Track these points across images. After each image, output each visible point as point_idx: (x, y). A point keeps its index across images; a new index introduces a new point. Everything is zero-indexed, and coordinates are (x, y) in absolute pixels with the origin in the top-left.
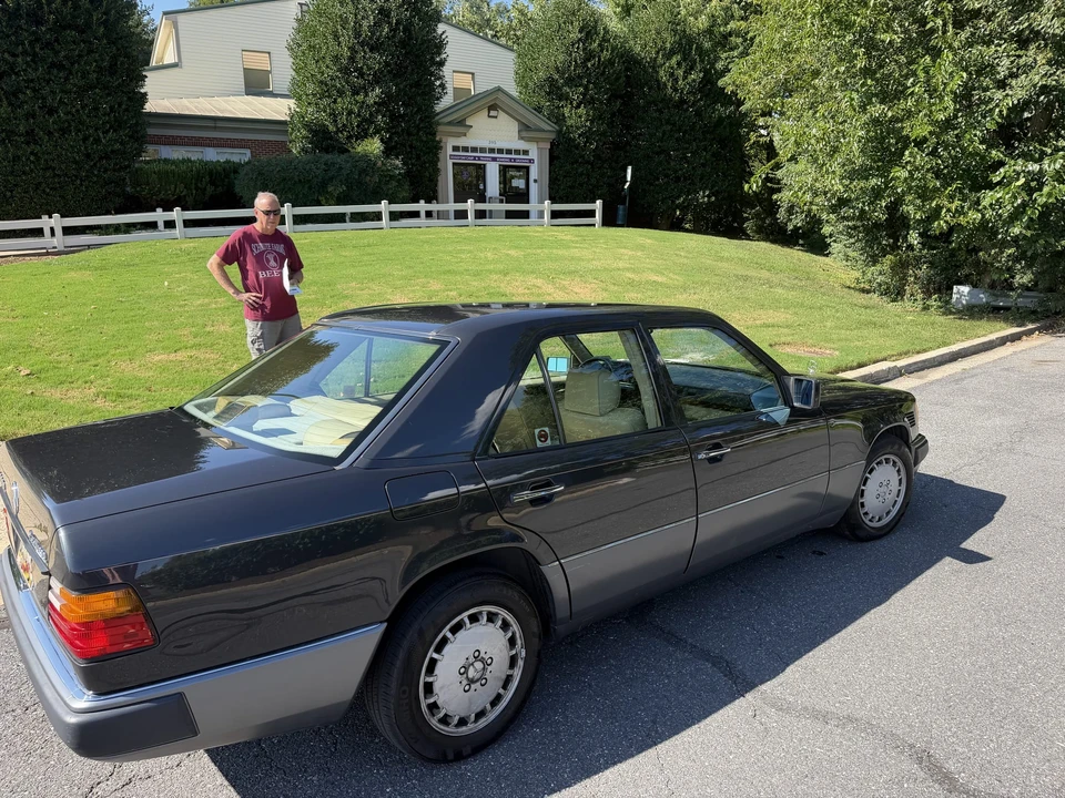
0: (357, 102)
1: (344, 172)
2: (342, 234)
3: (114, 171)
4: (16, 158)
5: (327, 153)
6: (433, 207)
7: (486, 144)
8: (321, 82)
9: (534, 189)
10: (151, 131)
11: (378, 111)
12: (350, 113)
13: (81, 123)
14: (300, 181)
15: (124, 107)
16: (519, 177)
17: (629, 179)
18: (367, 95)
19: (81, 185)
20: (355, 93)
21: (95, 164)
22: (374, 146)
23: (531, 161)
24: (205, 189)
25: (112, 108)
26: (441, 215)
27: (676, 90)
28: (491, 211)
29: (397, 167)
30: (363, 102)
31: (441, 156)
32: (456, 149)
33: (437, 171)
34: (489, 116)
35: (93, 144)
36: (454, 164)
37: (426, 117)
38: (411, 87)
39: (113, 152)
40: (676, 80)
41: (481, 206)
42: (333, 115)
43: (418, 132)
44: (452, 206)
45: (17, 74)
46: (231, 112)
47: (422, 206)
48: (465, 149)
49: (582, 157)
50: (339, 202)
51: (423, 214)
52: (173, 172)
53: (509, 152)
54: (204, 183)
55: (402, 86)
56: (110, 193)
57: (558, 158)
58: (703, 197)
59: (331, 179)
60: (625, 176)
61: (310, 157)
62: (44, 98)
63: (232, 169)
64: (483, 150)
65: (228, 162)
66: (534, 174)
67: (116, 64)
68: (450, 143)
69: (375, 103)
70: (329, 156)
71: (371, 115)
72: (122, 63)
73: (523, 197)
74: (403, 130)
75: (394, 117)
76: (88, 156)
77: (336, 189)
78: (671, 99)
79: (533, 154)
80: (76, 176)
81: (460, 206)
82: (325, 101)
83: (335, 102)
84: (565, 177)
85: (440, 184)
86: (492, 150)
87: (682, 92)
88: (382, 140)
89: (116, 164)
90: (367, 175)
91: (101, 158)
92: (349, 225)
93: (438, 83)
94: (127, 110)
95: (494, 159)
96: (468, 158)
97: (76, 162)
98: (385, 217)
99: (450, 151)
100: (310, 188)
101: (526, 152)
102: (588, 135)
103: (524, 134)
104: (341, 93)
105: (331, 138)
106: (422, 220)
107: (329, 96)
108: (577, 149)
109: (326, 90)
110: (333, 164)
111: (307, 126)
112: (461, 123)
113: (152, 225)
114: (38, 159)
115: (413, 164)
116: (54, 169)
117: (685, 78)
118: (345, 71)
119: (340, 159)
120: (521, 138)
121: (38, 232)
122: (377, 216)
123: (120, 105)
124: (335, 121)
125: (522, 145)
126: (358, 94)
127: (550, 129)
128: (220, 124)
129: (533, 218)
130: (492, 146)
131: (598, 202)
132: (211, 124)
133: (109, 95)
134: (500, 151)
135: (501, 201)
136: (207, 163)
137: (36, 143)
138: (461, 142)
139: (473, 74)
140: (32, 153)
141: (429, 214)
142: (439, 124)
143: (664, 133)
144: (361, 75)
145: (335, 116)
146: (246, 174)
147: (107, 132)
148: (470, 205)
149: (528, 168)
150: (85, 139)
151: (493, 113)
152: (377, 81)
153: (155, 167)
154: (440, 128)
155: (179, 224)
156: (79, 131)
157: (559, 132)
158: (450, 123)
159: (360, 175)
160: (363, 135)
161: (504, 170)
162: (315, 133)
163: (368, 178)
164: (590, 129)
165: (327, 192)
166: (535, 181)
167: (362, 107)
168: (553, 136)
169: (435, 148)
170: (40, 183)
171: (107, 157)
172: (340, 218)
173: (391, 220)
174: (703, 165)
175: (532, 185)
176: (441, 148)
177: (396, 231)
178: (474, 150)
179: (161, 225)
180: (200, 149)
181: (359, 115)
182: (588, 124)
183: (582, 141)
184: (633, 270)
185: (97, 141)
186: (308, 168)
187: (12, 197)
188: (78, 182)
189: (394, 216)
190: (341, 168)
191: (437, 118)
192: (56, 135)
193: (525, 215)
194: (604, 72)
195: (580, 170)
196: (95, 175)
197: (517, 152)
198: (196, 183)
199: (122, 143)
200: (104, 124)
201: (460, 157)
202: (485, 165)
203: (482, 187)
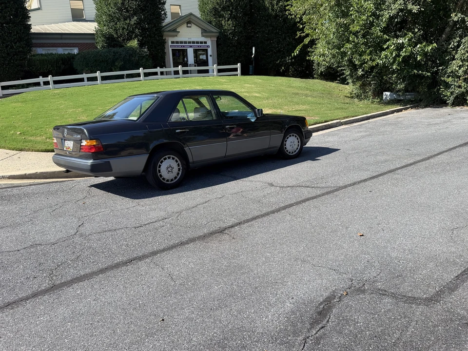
0: (126, 24)
1: (122, 56)
2: (123, 84)
3: (20, 60)
5: (114, 47)
6: (164, 70)
7: (187, 40)
8: (109, 15)
9: (210, 60)
10: (34, 41)
11: (136, 27)
12: (123, 28)
13: (4, 40)
14: (103, 61)
15: (22, 31)
16: (203, 54)
17: (254, 53)
18: (130, 20)
20: (125, 20)
21: (11, 58)
22: (134, 43)
23: (208, 46)
24: (60, 67)
25: (17, 32)
26: (168, 73)
27: (273, 10)
28: (191, 70)
29: (145, 52)
30: (129, 24)
31: (166, 46)
32: (173, 42)
33: (164, 53)
34: (187, 27)
35: (10, 49)
36: (172, 49)
37: (158, 29)
38: (151, 15)
39: (19, 52)
40: (273, 6)
41: (185, 68)
42: (116, 30)
43: (155, 36)
44: (173, 69)
46: (68, 30)
47: (158, 70)
48: (177, 42)
49: (232, 43)
50: (121, 70)
51: (159, 73)
52: (46, 60)
53: (197, 43)
54: (60, 64)
55: (146, 15)
56: (19, 70)
57: (220, 44)
58: (289, 60)
59: (117, 59)
60: (252, 52)
61: (105, 50)
63: (72, 57)
64: (185, 42)
65: (69, 54)
66: (210, 52)
68: (170, 40)
69: (134, 23)
70: (115, 49)
71: (133, 29)
72: (20, 12)
73: (206, 63)
74: (148, 35)
75: (143, 29)
76: (8, 54)
77: (119, 64)
78: (271, 15)
79: (209, 43)
80: (3, 64)
81: (176, 69)
82: (112, 24)
83: (116, 24)
84: (224, 53)
85: (166, 59)
86: (190, 42)
87: (276, 11)
88: (138, 41)
89: (21, 57)
90: (133, 57)
91: (14, 55)
92: (125, 80)
93: (163, 13)
94: (23, 33)
95: (191, 47)
96: (179, 47)
97: (3, 57)
98: (142, 75)
99: (170, 44)
100: (107, 64)
101: (205, 43)
102: (234, 33)
103: (204, 34)
104: (119, 20)
105: (115, 41)
106: (159, 76)
107: (113, 21)
108: (229, 40)
109: (112, 18)
110: (117, 52)
111: (103, 35)
112: (175, 30)
113: (38, 84)
115: (153, 51)
117: (277, 4)
118: (120, 9)
119: (120, 50)
120: (203, 36)
122: (139, 75)
123: (20, 31)
124: (117, 33)
125: (203, 39)
126: (126, 20)
127: (216, 31)
128: (64, 36)
129: (210, 73)
130: (190, 40)
131: (238, 64)
132: (60, 37)
133: (15, 26)
134: (194, 42)
135: (195, 66)
136: (60, 55)
138: (175, 39)
139: (180, 6)
141: (162, 73)
142: (164, 32)
143: (269, 31)
144: (128, 11)
145: (117, 31)
146: (78, 59)
147: (16, 43)
148: (180, 68)
149: (207, 50)
150: (7, 47)
151: (189, 25)
152: (135, 14)
153: (37, 57)
154: (165, 33)
155: (51, 83)
156: (4, 43)
157: (220, 32)
158: (169, 31)
159: (129, 57)
160: (130, 39)
161: (196, 51)
162: (108, 39)
163: (133, 58)
164: (234, 30)
165: (115, 65)
166: (211, 56)
167: (128, 26)
168: (218, 34)
169: (163, 43)
171: (17, 54)
172: (121, 77)
173: (144, 77)
174: (288, 45)
175: (209, 57)
176: (166, 43)
177: (147, 81)
178: (181, 42)
179: (42, 83)
180: (55, 48)
181: (127, 30)
182: (233, 28)
183: (231, 37)
184: (248, 92)
185: (12, 47)
186: (106, 55)
188: (5, 66)
189: (146, 75)
190: (121, 54)
191: (163, 29)
193: (207, 71)
194: (239, 3)
195: (231, 50)
196: (12, 63)
197: (201, 43)
198: (56, 65)
199: (23, 48)
200: (14, 39)
201: (175, 46)
202: (186, 49)
203: (186, 59)
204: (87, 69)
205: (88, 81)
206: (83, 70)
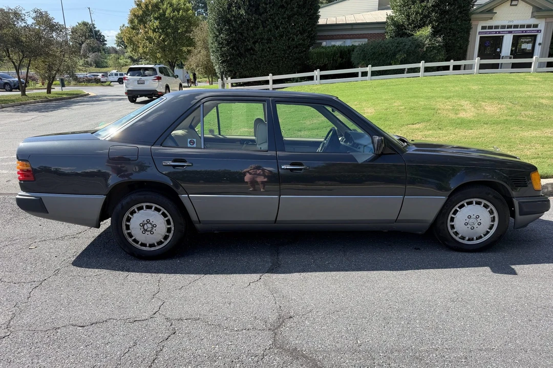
0: (422, 6)
1: (407, 47)
2: (401, 80)
3: (299, 53)
4: (263, 50)
5: (401, 37)
6: (459, 63)
7: (506, 23)
9: (538, 49)
10: (319, 34)
11: (432, 11)
13: (289, 32)
14: (382, 53)
16: (528, 43)
19: (285, 61)
21: (291, 51)
22: (427, 31)
23: (539, 31)
24: (337, 60)
28: (502, 64)
29: (438, 42)
30: (425, 6)
31: (472, 33)
32: (483, 28)
33: (467, 41)
34: (511, 5)
35: (291, 41)
36: (481, 37)
39: (299, 44)
43: (456, 20)
45: (267, 13)
47: (452, 63)
48: (491, 27)
50: (402, 63)
51: (451, 68)
52: (323, 53)
53: (522, 26)
54: (337, 57)
56: (296, 64)
59: (400, 51)
62: (275, 22)
63: (352, 49)
64: (503, 27)
66: (539, 39)
67: (306, 3)
68: (479, 25)
69: (432, 6)
70: (401, 39)
71: (429, 13)
73: (529, 54)
74: (447, 19)
75: (442, 13)
76: (289, 47)
77: (401, 56)
79: (541, 27)
80: (284, 57)
82: (405, 8)
83: (410, 8)
85: (469, 50)
86: (510, 27)
88: (433, 27)
89: (300, 50)
90: (420, 47)
91: (294, 48)
92: (406, 75)
94: (308, 24)
95: (510, 32)
96: (492, 33)
97: (284, 50)
98: (422, 70)
99: (479, 29)
100: (387, 57)
101: (536, 26)
103: (536, 14)
104: (414, 2)
105: (405, 28)
106: (451, 71)
107: (408, 5)
110: (402, 43)
111: (394, 23)
112: (490, 11)
114: (270, 49)
115: (450, 39)
116: (276, 54)
119: (404, 39)
120: (533, 16)
121: (267, 82)
123: (305, 22)
124: (409, 19)
125: (533, 21)
128: (354, 27)
130: (511, 24)
132: (350, 27)
134: (516, 26)
135: (510, 58)
136: (340, 47)
137: (271, 43)
138: (488, 23)
140: (269, 47)
142: (472, 14)
145: (409, 16)
146: (357, 51)
147: (297, 36)
149: (535, 36)
150: (289, 39)
151: (514, 3)
154: (473, 16)
155: (318, 77)
156: (287, 36)
158: (481, 12)
159: (415, 48)
160: (422, 25)
161: (516, 40)
162: (398, 27)
165: (396, 59)
166: (540, 44)
167: (424, 9)
169: (467, 29)
170: (270, 61)
171: (297, 47)
172: (401, 71)
173: (425, 72)
175: (537, 46)
176: (473, 28)
178: (497, 27)
180: (344, 40)
181: (422, 14)
185: (293, 40)
186: (387, 46)
187: (260, 67)
188: (284, 59)
190: (405, 45)
192: (278, 38)
196: (291, 56)
197: (529, 26)
198: (333, 58)
199: (304, 40)
200: (297, 31)
201: (486, 33)
202: (503, 36)
203: (498, 50)
204: (363, 62)
205: (362, 76)
206: (358, 64)
